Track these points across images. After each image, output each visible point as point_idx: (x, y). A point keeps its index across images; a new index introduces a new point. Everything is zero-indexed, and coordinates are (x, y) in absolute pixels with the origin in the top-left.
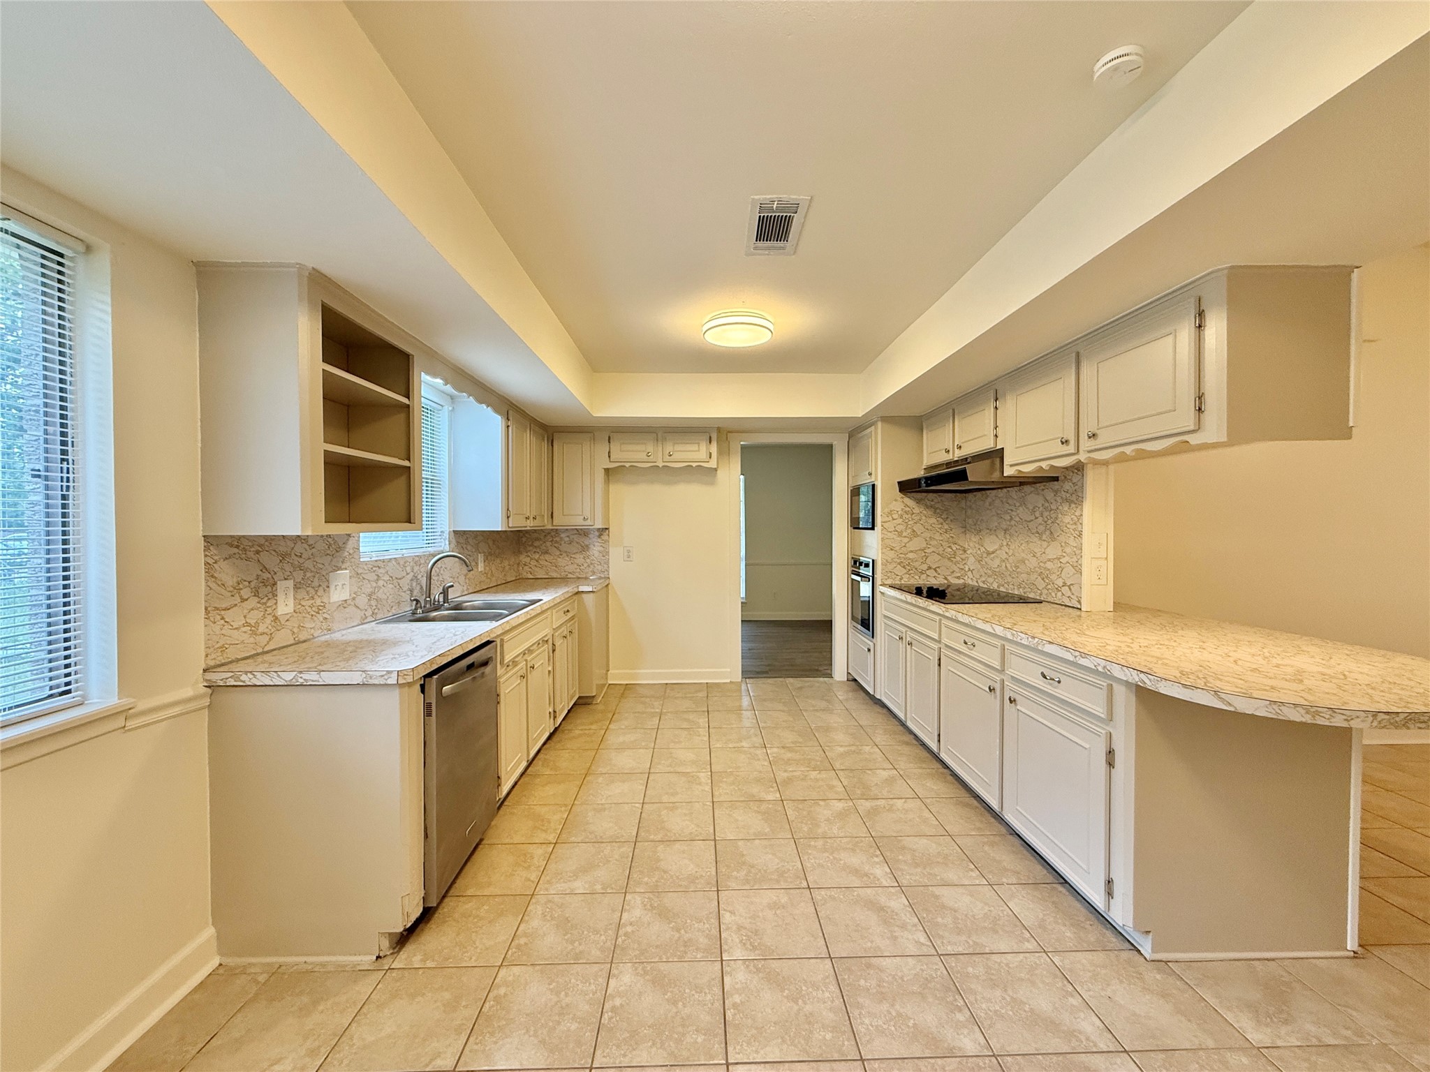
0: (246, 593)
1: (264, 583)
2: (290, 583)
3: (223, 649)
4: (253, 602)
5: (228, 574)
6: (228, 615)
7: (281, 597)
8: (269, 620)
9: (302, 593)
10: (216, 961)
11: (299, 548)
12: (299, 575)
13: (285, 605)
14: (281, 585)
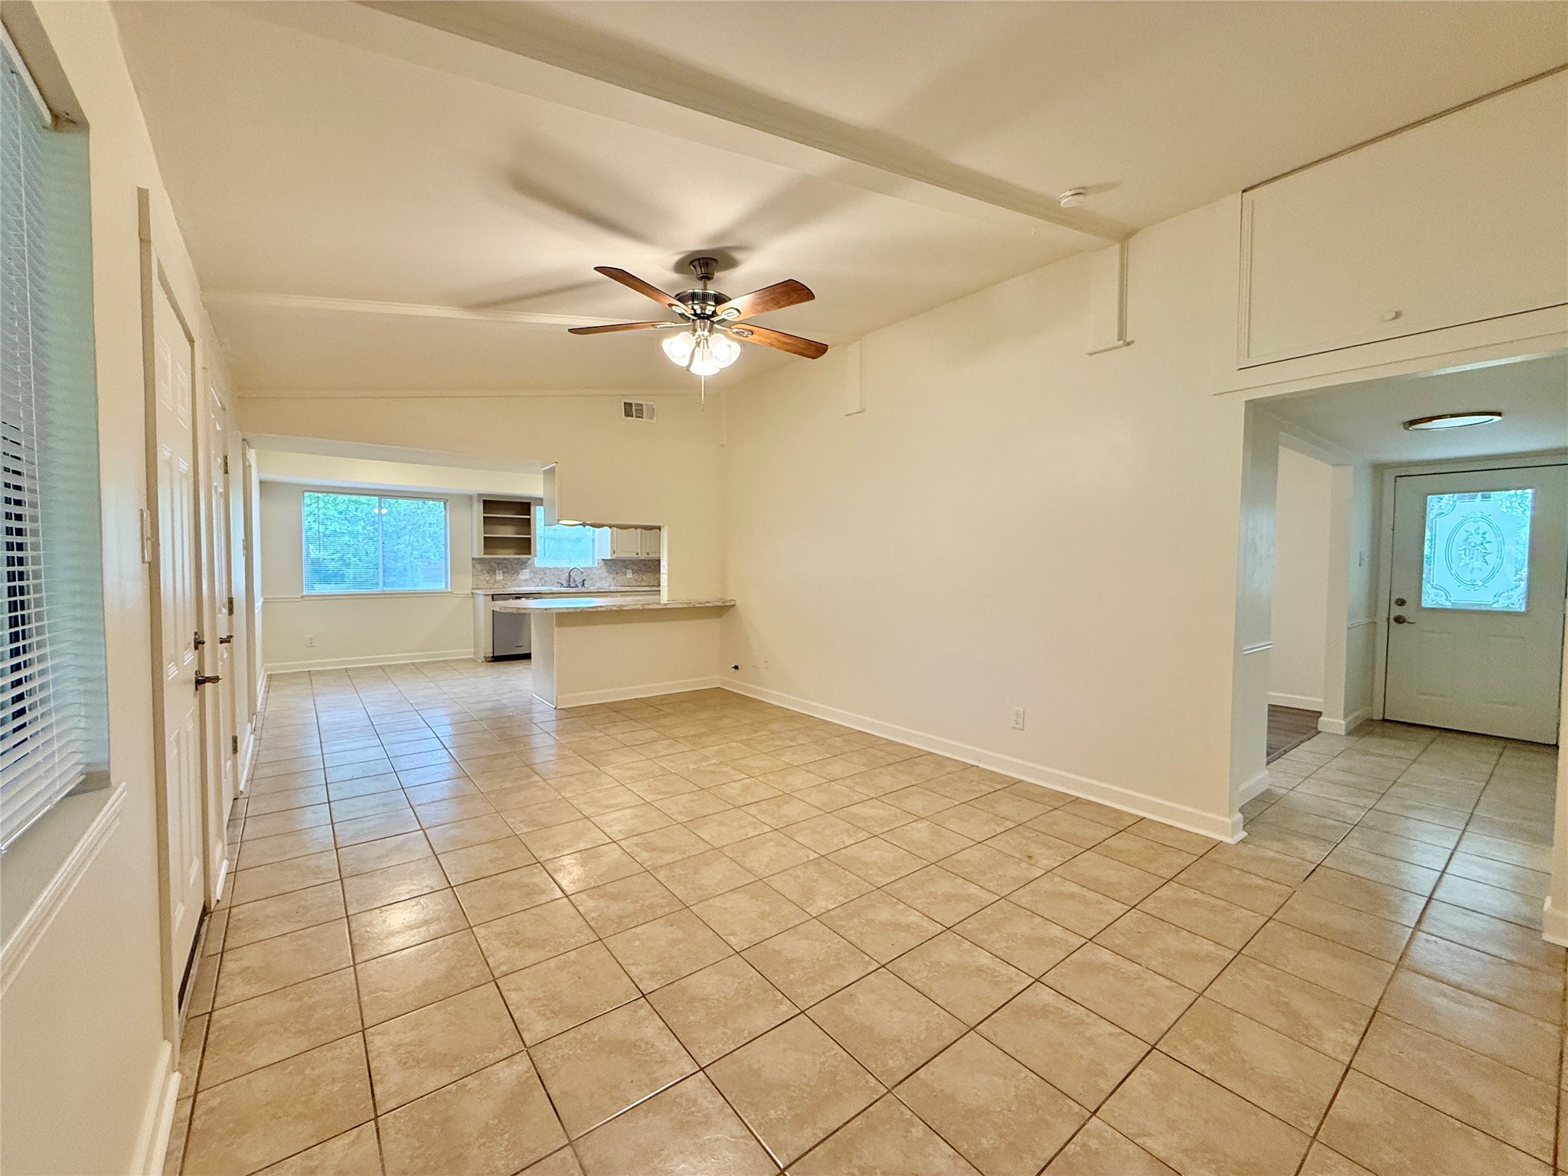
0: (485, 572)
1: (491, 570)
2: (501, 571)
3: (477, 585)
4: (487, 575)
5: (479, 567)
6: (479, 577)
7: (497, 575)
8: (493, 580)
9: (506, 575)
10: (472, 656)
11: (505, 562)
12: (505, 570)
13: (499, 577)
14: (497, 572)
